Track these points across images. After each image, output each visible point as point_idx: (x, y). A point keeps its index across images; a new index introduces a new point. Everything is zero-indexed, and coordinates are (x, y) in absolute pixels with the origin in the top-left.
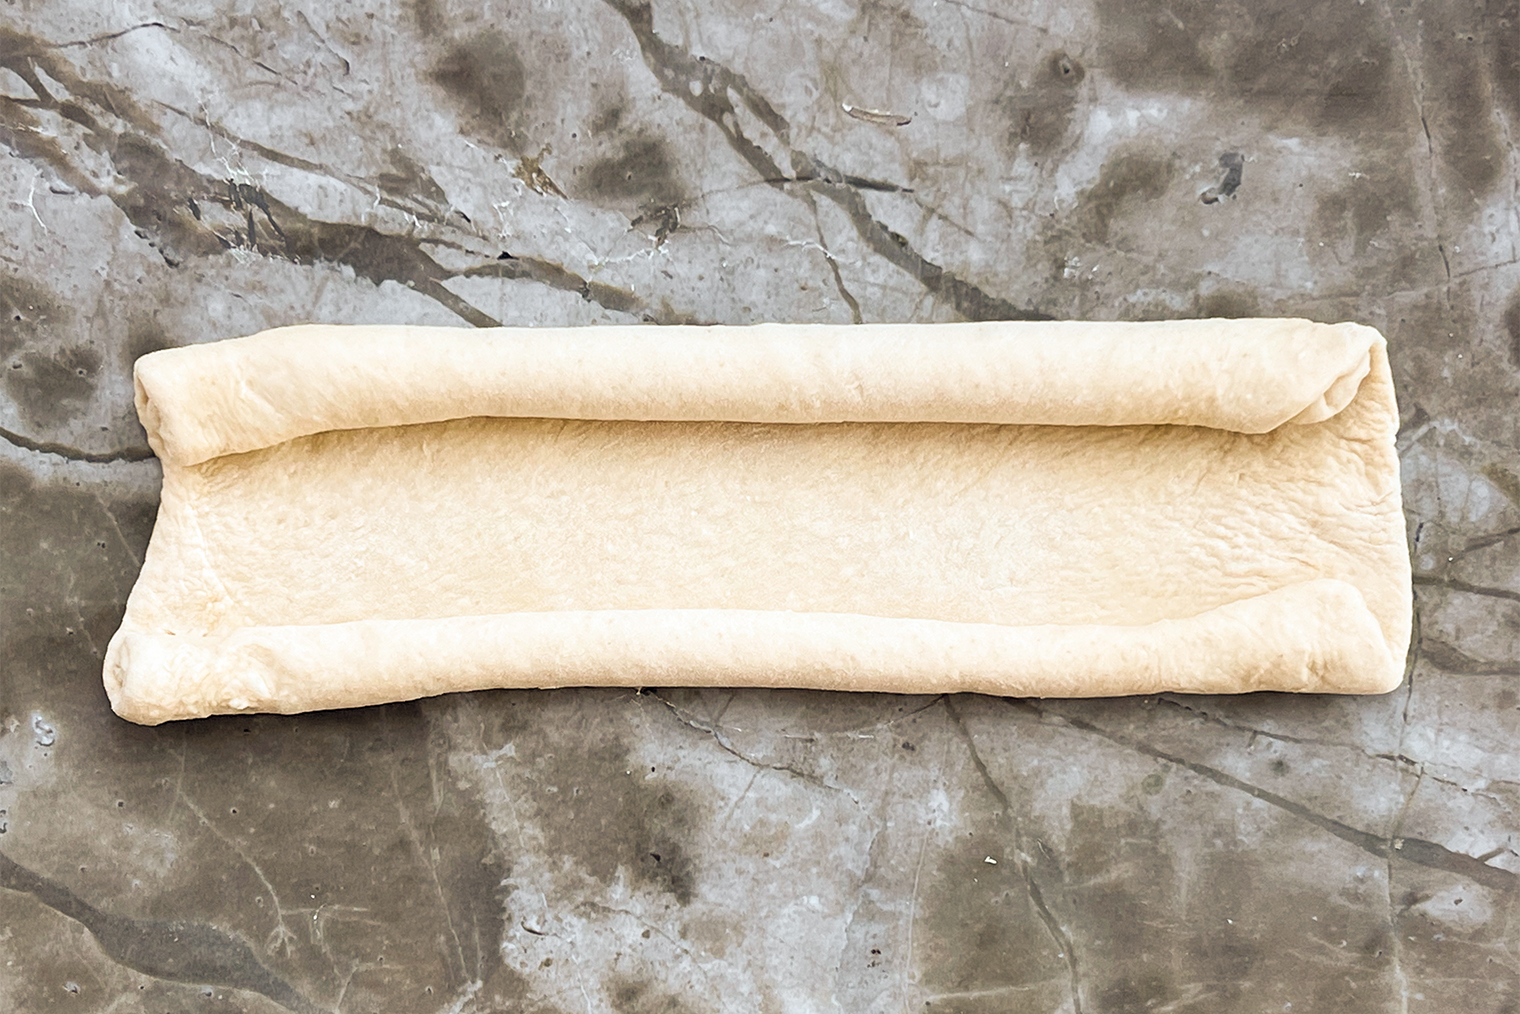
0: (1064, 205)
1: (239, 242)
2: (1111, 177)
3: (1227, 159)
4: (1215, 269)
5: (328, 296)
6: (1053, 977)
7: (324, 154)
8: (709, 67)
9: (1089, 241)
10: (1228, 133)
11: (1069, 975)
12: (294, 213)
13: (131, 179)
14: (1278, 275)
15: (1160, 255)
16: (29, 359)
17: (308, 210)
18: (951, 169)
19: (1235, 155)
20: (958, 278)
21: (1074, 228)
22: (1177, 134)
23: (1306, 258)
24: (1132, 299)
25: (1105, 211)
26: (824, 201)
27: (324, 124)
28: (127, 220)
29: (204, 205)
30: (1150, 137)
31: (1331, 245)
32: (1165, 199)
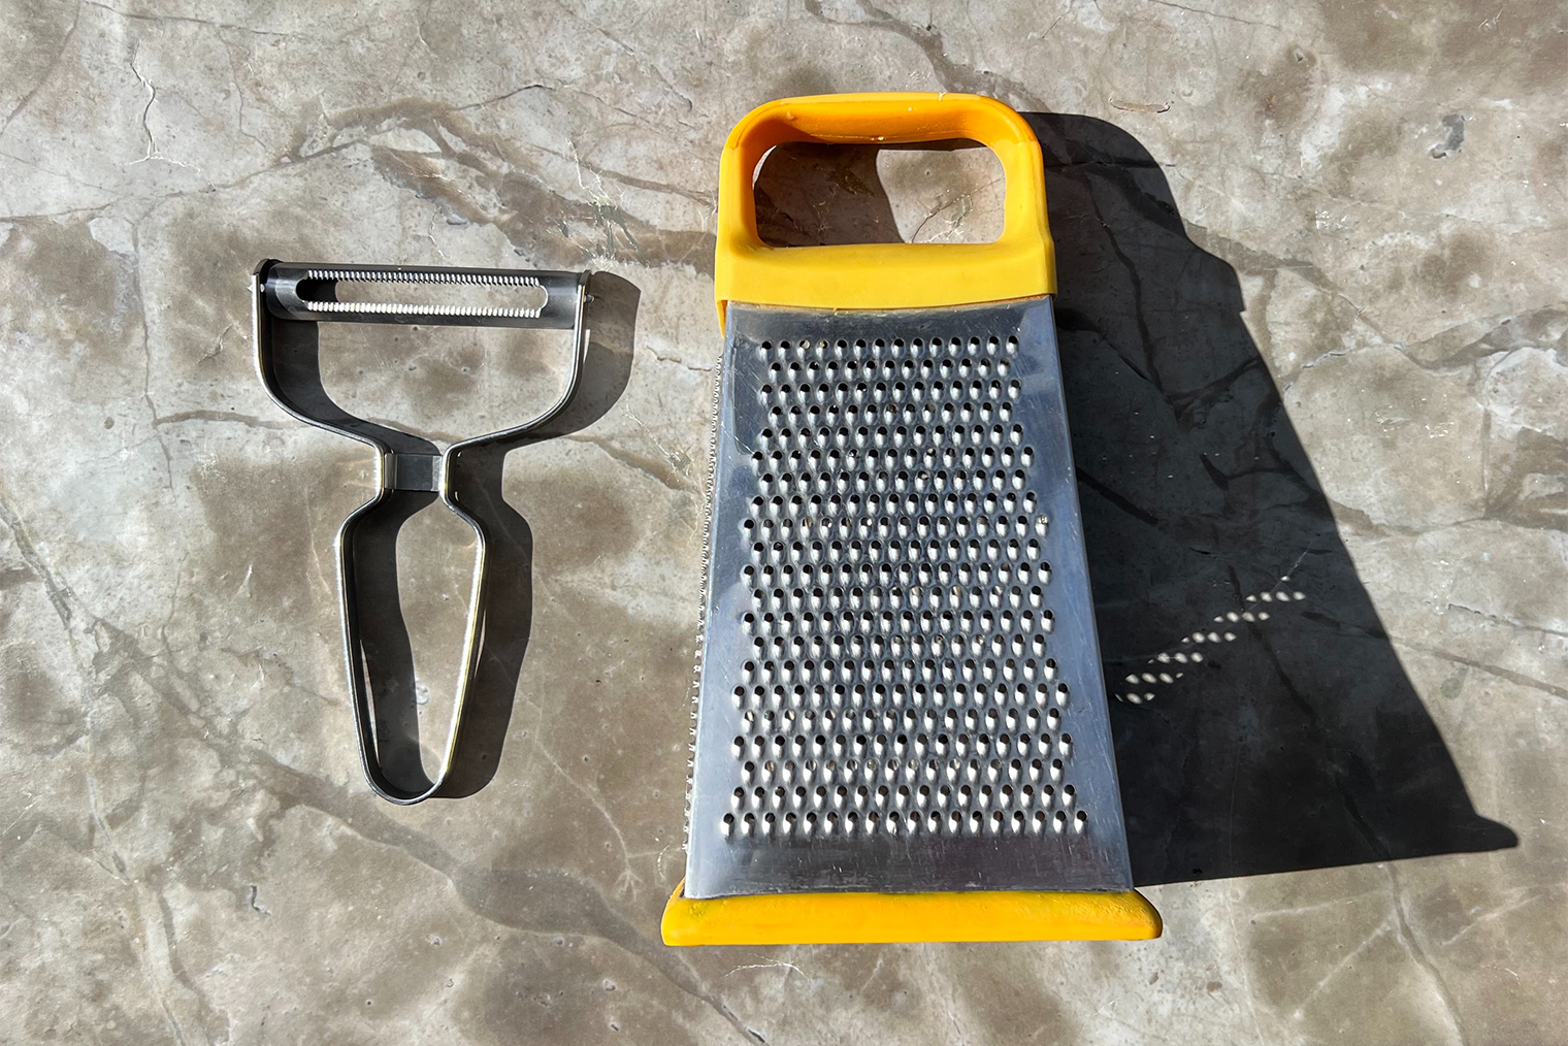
0: (1310, 168)
1: (600, 252)
2: (1349, 142)
3: (1449, 120)
4: (1452, 212)
5: (673, 292)
6: (1376, 888)
7: (671, 175)
8: (993, 79)
9: (1335, 197)
10: (1447, 99)
11: (1391, 886)
12: (646, 226)
13: (513, 209)
14: (1510, 214)
15: (1400, 203)
16: (423, 362)
17: (656, 222)
18: (1207, 145)
19: (1456, 116)
20: (1221, 235)
21: (1320, 186)
22: (1402, 102)
23: (1533, 197)
24: (1381, 243)
25: (1346, 170)
26: (1098, 180)
27: (671, 152)
28: (508, 241)
29: (571, 225)
30: (1379, 107)
31: (1554, 184)
32: (1399, 157)
